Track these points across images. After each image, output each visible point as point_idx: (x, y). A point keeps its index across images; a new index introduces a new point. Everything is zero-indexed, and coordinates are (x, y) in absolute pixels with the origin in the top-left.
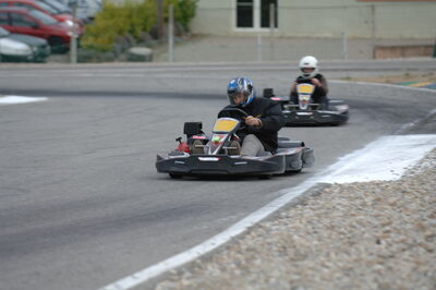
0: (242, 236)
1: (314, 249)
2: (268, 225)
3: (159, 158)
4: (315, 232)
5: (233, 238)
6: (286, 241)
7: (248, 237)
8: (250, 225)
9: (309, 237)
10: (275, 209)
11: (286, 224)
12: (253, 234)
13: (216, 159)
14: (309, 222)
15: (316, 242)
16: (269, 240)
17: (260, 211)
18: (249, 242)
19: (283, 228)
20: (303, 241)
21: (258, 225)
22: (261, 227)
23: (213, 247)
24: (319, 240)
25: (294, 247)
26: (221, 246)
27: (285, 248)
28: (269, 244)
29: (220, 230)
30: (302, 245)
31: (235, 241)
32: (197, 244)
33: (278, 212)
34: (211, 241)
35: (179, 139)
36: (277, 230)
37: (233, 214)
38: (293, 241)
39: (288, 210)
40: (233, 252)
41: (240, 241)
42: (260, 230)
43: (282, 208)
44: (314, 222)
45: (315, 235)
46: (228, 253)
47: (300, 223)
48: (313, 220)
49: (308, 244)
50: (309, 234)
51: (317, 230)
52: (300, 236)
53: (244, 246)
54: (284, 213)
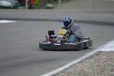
0: (68, 68)
1: (90, 73)
2: (77, 65)
3: (40, 43)
4: (92, 67)
5: (65, 69)
6: (81, 70)
7: (70, 68)
8: (72, 65)
9: (90, 69)
10: (82, 59)
11: (83, 64)
12: (72, 68)
13: (60, 44)
14: (91, 64)
15: (91, 71)
16: (76, 70)
17: (76, 60)
18: (70, 70)
19: (82, 66)
20: (87, 70)
21: (74, 65)
22: (75, 65)
23: (57, 72)
24: (93, 70)
25: (84, 72)
26: (60, 72)
27: (80, 72)
28: (76, 71)
29: (61, 66)
30: (86, 72)
31: (65, 70)
33: (82, 60)
35: (46, 37)
36: (80, 66)
37: (67, 61)
38: (84, 70)
39: (86, 60)
40: (63, 74)
41: (67, 70)
42: (75, 66)
43: (84, 59)
44: (93, 64)
45: (92, 68)
46: (62, 74)
47: (88, 64)
48: (93, 63)
49: (89, 71)
50: (90, 68)
51: (93, 66)
52: (87, 68)
53: (67, 72)
54: (84, 61)
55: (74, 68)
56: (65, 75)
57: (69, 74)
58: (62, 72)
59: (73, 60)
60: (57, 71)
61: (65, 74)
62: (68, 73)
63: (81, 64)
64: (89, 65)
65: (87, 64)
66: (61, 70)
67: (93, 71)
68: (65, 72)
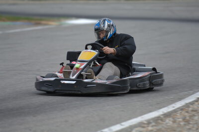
3: (37, 80)
18: (195, 106)
32: (164, 107)
35: (62, 64)
40: (183, 112)
41: (191, 106)
46: (181, 113)
53: (190, 109)
56: (186, 114)
57: (194, 113)
58: (181, 109)
60: (174, 107)
61: (187, 112)
62: (193, 111)
66: (181, 105)
68: (187, 108)
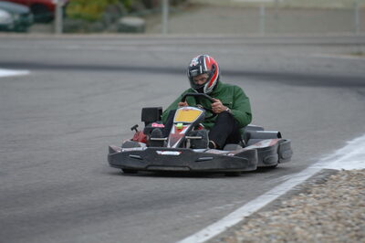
0: (238, 227)
2: (267, 214)
4: (320, 224)
5: (228, 229)
6: (287, 234)
7: (245, 227)
8: (247, 215)
9: (312, 228)
10: (275, 197)
11: (287, 214)
12: (251, 224)
15: (319, 235)
16: (268, 232)
17: (259, 199)
19: (284, 218)
21: (256, 215)
22: (260, 217)
23: (208, 238)
24: (324, 233)
26: (215, 238)
28: (268, 236)
29: (214, 219)
31: (230, 231)
33: (278, 200)
34: (204, 231)
36: (277, 220)
37: (229, 202)
38: (294, 234)
39: (289, 198)
41: (237, 232)
42: (259, 220)
43: (282, 196)
44: (318, 212)
45: (319, 227)
47: (304, 212)
48: (317, 209)
49: (311, 236)
50: (312, 225)
51: (321, 221)
52: (302, 228)
54: (284, 203)
55: (258, 226)
58: (222, 238)
59: (249, 201)
63: (276, 212)
64: (305, 216)
65: (299, 214)
67: (326, 235)
68: (231, 238)
